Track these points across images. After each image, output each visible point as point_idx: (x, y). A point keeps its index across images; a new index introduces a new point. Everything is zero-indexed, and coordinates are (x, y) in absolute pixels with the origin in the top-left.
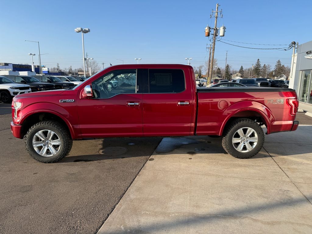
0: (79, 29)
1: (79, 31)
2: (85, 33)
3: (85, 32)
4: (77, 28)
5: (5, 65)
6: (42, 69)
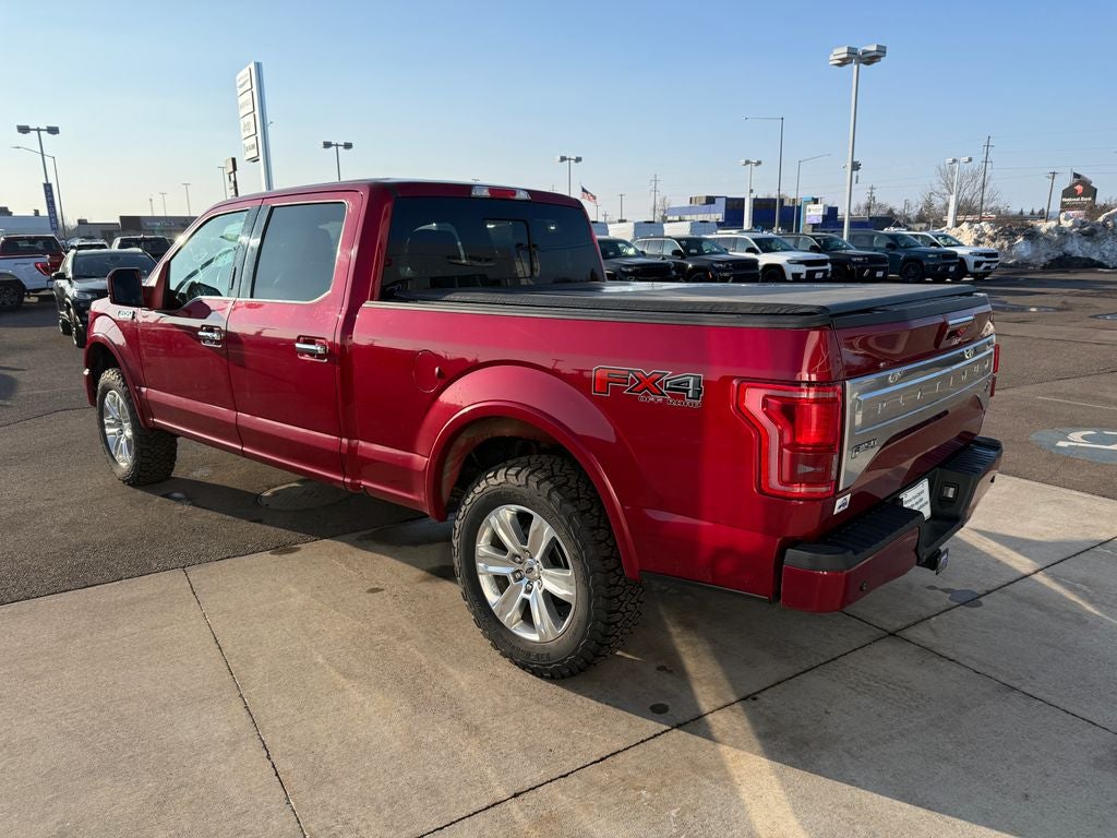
0: (842, 52)
1: (844, 62)
2: (868, 63)
3: (870, 59)
4: (836, 52)
5: (707, 203)
6: (805, 208)
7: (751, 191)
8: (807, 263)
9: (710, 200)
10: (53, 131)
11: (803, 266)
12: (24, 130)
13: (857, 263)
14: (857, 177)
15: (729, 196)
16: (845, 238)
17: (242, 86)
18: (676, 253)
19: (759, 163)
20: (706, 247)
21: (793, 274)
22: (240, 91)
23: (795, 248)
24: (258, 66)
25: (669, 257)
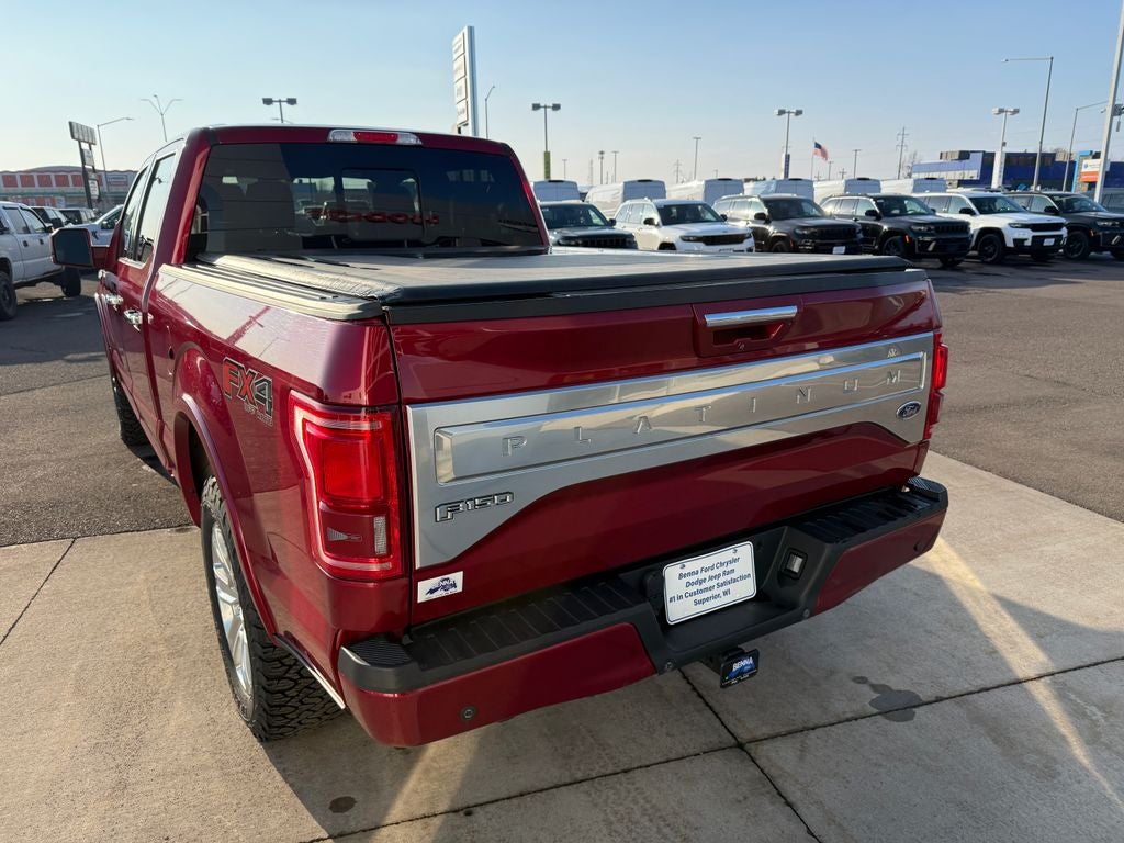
5: (960, 159)
6: (1081, 164)
7: (1004, 144)
8: (1034, 227)
9: (964, 156)
10: (292, 102)
11: (1029, 230)
12: (268, 102)
13: (1104, 228)
14: (1119, 123)
15: (987, 151)
16: (1096, 199)
17: (457, 50)
18: (870, 213)
19: (1016, 111)
20: (911, 207)
21: (1015, 241)
22: (455, 56)
23: (1024, 210)
24: (471, 30)
25: (862, 218)
